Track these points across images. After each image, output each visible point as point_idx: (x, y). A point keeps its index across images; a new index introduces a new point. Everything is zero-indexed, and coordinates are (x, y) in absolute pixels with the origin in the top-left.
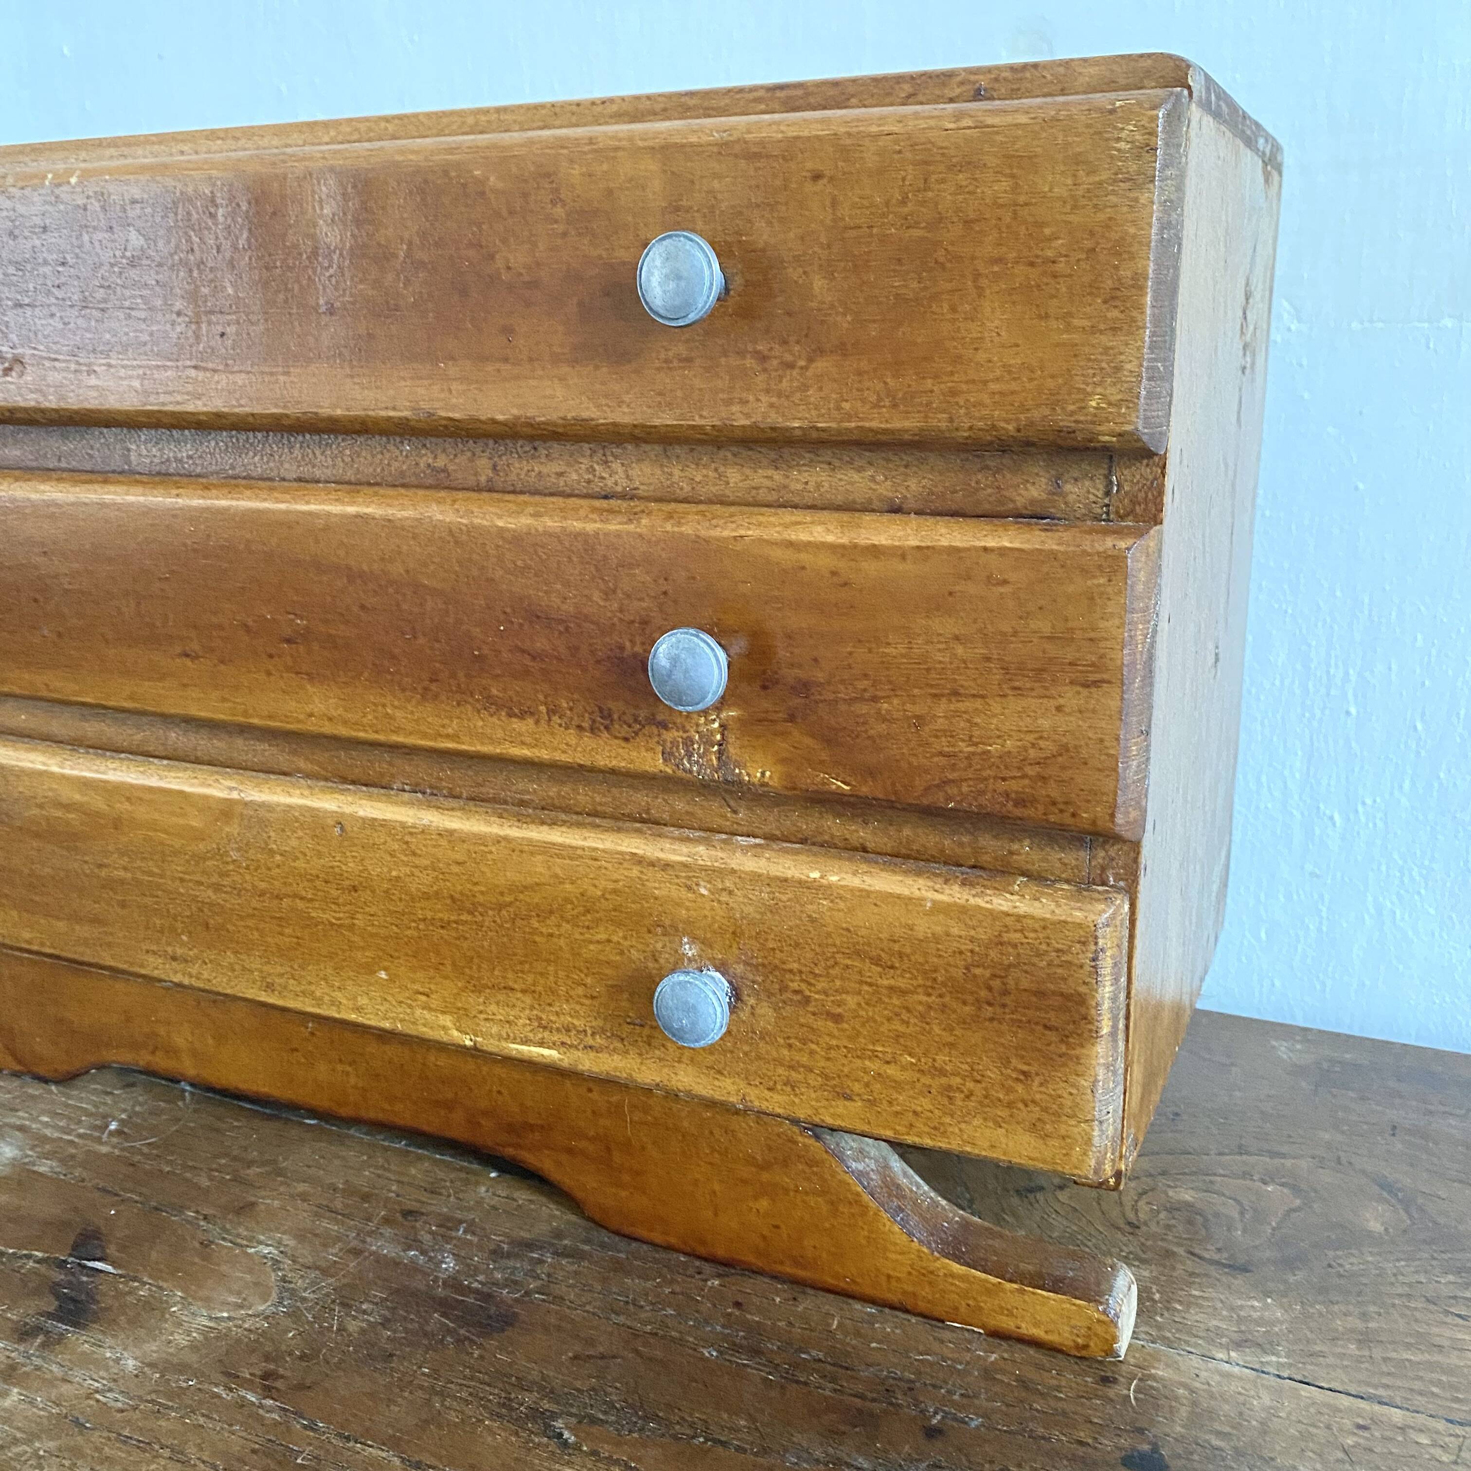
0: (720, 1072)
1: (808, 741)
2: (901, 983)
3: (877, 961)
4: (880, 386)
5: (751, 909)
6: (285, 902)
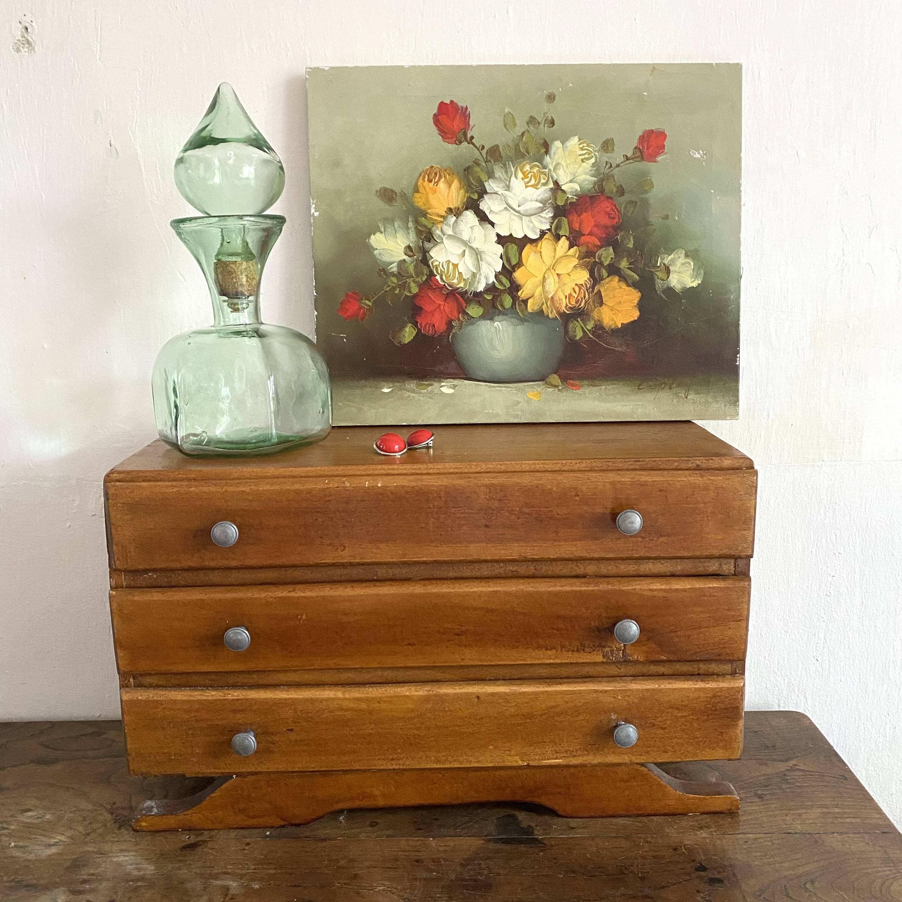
0: (623, 754)
1: (654, 646)
2: (685, 714)
3: (678, 709)
4: (680, 545)
5: (636, 700)
6: (450, 729)
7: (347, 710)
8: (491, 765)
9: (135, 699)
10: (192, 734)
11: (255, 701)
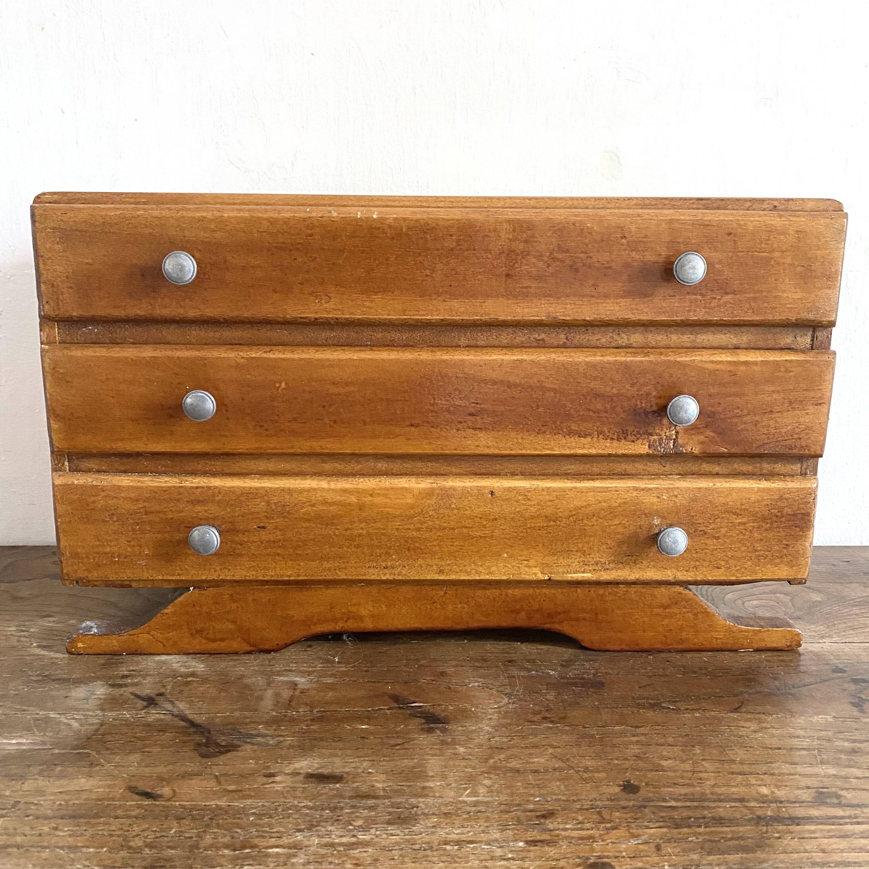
0: (666, 569)
1: (712, 434)
2: (744, 520)
3: (735, 514)
4: (748, 306)
5: (685, 501)
6: (456, 531)
7: (333, 503)
8: (504, 578)
9: (70, 483)
10: (140, 530)
11: (219, 490)
